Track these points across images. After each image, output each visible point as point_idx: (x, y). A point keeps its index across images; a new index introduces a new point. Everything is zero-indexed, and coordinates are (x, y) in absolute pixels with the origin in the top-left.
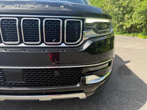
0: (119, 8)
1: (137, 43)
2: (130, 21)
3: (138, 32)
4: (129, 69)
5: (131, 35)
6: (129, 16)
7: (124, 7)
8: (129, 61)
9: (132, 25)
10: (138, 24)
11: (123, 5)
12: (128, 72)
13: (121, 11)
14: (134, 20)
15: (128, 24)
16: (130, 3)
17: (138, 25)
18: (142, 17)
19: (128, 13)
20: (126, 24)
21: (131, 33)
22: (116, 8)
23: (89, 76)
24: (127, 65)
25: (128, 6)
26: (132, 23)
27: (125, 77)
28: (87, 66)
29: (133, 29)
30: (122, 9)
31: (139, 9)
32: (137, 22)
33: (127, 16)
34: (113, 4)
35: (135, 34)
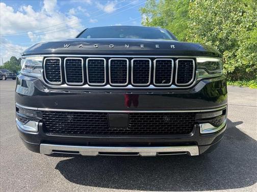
0: (214, 41)
1: (249, 96)
2: (232, 61)
3: (248, 80)
4: (243, 133)
5: (236, 83)
6: (230, 54)
7: (221, 40)
8: (241, 123)
9: (236, 68)
10: (248, 66)
11: (220, 36)
12: (242, 136)
13: (216, 46)
14: (239, 60)
15: (230, 67)
16: (231, 33)
17: (246, 68)
18: (253, 55)
19: (228, 48)
20: (226, 66)
21: (237, 80)
22: (208, 41)
23: (203, 125)
24: (238, 127)
25: (227, 38)
26: (237, 65)
27: (238, 143)
28: (201, 111)
29: (239, 75)
30: (218, 43)
31: (247, 43)
32: (245, 63)
33: (226, 54)
34: (202, 35)
35: (244, 82)
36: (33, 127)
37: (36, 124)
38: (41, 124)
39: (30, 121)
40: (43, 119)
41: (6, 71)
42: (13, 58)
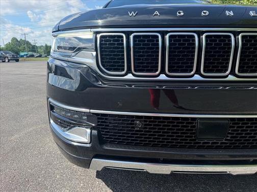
36: (81, 136)
37: (87, 132)
38: (95, 132)
39: (77, 128)
40: (98, 125)
41: (8, 53)
42: (14, 39)
